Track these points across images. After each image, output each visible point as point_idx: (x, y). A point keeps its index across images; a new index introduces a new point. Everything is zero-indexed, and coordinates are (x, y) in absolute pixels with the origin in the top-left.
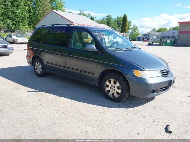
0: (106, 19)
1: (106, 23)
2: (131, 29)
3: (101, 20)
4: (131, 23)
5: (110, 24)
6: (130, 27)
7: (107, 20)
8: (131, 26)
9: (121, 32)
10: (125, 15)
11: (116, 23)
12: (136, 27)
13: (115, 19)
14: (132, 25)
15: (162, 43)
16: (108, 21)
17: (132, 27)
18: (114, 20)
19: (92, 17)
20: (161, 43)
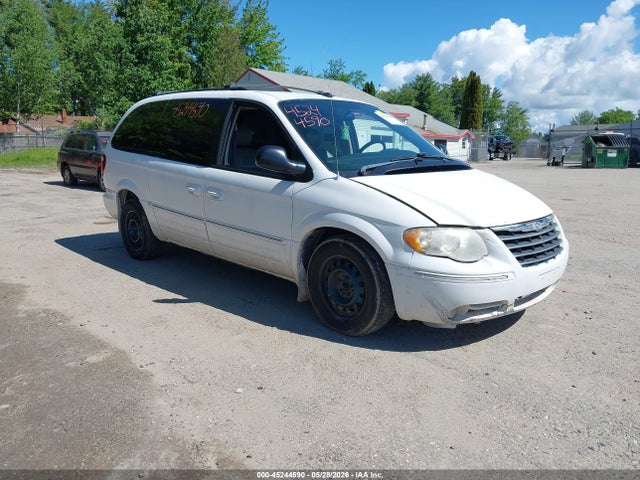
0: (415, 88)
1: (414, 102)
2: (502, 117)
3: (398, 91)
4: (501, 98)
5: (429, 103)
6: (499, 113)
7: (417, 92)
8: (501, 108)
9: (460, 128)
10: (473, 74)
11: (450, 100)
12: (519, 109)
13: (445, 86)
14: (505, 105)
15: (593, 160)
16: (421, 94)
17: (505, 111)
18: (442, 88)
19: (367, 84)
20: (589, 160)
